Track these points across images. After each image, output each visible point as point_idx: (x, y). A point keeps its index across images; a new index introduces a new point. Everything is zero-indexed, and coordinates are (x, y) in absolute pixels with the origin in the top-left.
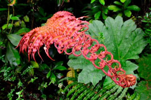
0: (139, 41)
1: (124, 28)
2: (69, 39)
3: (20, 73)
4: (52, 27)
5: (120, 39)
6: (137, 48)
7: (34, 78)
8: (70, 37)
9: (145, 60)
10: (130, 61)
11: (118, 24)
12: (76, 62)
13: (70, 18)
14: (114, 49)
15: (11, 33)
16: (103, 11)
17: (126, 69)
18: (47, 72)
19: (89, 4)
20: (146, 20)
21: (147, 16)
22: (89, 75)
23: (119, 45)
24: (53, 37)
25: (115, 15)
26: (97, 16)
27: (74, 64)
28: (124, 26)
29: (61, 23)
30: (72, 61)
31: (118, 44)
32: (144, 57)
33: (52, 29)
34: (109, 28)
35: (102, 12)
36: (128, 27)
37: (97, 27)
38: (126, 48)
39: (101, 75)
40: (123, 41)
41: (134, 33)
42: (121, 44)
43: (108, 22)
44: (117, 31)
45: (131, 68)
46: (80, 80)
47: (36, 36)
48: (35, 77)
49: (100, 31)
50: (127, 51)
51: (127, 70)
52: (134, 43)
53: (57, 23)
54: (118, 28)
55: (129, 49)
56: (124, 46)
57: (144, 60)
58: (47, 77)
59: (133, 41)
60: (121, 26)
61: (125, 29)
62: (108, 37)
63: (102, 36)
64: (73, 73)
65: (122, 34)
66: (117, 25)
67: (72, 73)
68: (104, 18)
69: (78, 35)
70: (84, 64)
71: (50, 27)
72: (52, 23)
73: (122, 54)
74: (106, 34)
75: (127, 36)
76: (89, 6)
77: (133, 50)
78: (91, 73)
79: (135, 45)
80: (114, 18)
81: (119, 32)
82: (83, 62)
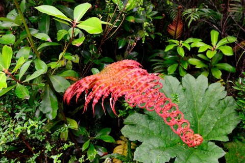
0: (230, 114)
1: (208, 93)
2: (139, 94)
3: (50, 132)
4: (116, 77)
5: (201, 109)
6: (226, 124)
7: (69, 144)
8: (141, 93)
9: (240, 148)
10: (214, 143)
11: (200, 86)
12: (133, 130)
13: (141, 71)
14: (193, 122)
15: (53, 74)
16: (181, 64)
17: (207, 154)
18: (83, 142)
19: (161, 51)
20: (238, 87)
21: (240, 81)
22: (151, 152)
23: (200, 117)
24: (122, 90)
25: (198, 72)
26: (171, 69)
27: (131, 132)
28: (209, 90)
29: (129, 74)
30: (129, 128)
31: (198, 115)
32: (237, 142)
33: (117, 80)
34: (188, 90)
35: (179, 65)
36: (215, 92)
37: (170, 85)
38: (210, 122)
39: (168, 155)
40: (206, 112)
41: (222, 102)
42: (202, 116)
43: (186, 81)
44: (198, 96)
45: (215, 154)
46: (137, 158)
47: (98, 85)
48: (70, 142)
49: (174, 92)
50: (212, 128)
51: (208, 156)
52: (222, 117)
53: (124, 73)
54: (200, 91)
55: (214, 125)
56: (207, 119)
57: (238, 147)
58: (83, 149)
59: (221, 113)
60: (204, 90)
61: (210, 94)
62: (185, 103)
63: (177, 98)
64: (124, 150)
65: (205, 102)
66: (198, 87)
67: (121, 150)
68: (181, 75)
69: (151, 91)
70: (145, 135)
71: (114, 77)
72: (116, 72)
73: (203, 131)
74: (182, 97)
75: (213, 106)
76: (161, 54)
77: (221, 127)
78: (154, 150)
79: (223, 120)
80: (196, 77)
81: (202, 98)
82: (144, 132)
